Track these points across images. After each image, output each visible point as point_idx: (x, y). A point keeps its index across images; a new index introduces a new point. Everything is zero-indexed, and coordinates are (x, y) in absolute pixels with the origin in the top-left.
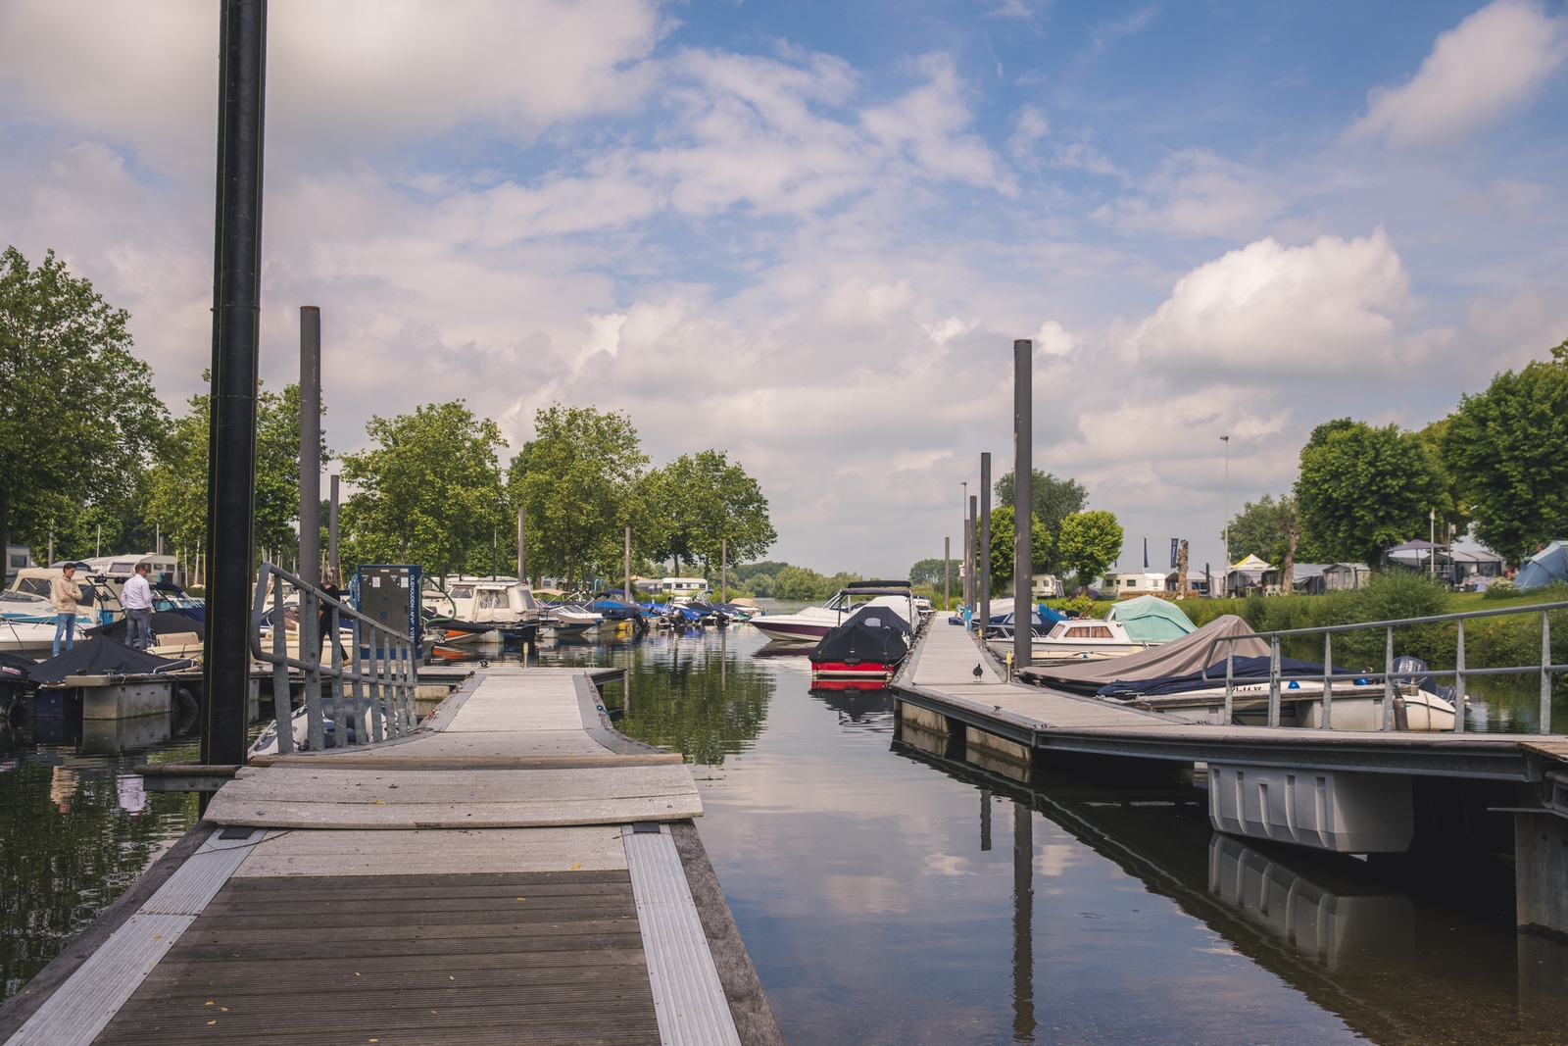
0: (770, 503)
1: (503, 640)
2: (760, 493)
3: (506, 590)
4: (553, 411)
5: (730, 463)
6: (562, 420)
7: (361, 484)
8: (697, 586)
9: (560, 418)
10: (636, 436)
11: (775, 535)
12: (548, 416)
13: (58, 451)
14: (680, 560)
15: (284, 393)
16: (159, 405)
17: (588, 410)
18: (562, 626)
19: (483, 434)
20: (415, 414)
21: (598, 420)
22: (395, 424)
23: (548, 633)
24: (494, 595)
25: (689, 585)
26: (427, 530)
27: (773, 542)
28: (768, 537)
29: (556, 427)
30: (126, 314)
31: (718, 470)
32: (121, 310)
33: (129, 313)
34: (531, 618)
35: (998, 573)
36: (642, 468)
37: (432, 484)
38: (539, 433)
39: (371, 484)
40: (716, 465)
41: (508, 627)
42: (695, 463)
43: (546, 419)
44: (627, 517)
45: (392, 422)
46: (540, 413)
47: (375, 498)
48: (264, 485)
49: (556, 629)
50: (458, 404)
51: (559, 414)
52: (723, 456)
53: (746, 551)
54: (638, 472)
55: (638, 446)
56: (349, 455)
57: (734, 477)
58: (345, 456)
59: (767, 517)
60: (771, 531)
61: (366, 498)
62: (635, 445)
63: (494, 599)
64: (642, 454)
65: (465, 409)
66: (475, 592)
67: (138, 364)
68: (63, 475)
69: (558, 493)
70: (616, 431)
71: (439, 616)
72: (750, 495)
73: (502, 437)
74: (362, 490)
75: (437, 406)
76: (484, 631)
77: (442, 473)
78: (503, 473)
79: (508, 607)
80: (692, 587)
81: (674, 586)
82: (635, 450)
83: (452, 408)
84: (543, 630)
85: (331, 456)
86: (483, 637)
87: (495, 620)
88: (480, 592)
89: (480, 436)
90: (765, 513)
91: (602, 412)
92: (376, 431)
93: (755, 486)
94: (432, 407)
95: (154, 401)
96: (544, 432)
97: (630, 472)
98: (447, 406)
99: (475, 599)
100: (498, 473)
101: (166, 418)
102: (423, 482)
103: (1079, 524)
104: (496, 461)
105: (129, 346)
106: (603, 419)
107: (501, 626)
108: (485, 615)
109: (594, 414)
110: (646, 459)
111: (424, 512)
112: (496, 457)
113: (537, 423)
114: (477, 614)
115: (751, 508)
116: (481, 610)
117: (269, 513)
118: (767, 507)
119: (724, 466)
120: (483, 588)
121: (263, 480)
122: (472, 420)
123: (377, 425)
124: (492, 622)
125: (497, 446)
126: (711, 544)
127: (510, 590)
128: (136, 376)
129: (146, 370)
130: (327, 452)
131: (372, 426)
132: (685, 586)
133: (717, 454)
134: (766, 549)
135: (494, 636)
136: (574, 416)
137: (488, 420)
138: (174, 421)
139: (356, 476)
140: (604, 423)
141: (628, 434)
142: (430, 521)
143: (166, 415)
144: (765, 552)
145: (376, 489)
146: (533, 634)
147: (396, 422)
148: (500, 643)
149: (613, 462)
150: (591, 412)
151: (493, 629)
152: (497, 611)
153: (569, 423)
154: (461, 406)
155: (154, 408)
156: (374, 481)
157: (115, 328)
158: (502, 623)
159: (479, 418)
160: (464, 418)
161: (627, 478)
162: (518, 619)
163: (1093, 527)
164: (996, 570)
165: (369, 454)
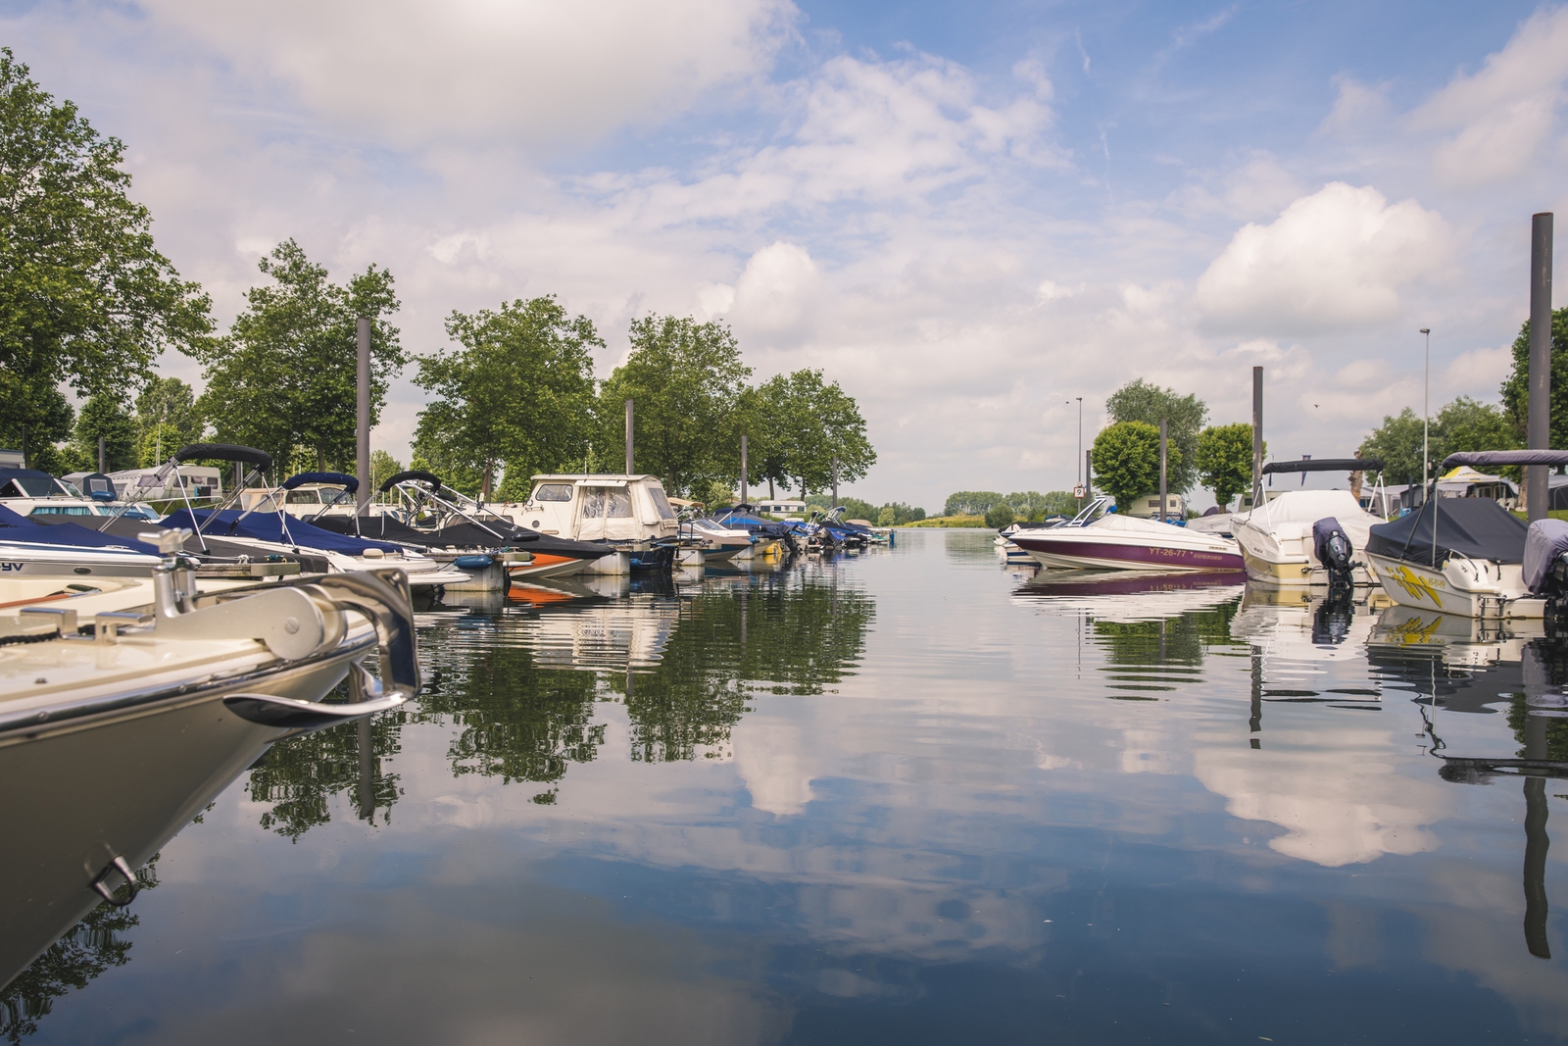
0: (868, 423)
1: (628, 570)
2: (858, 413)
3: (627, 486)
4: (648, 321)
5: (827, 383)
6: (659, 331)
7: (440, 392)
8: (796, 509)
9: (656, 329)
10: (738, 347)
11: (874, 456)
12: (644, 326)
13: (14, 314)
14: (775, 482)
15: (351, 285)
16: (164, 262)
17: (685, 320)
18: (712, 547)
19: (577, 332)
20: (499, 311)
21: (696, 330)
22: (477, 322)
23: (690, 558)
24: (607, 496)
25: (787, 507)
26: (515, 442)
27: (872, 463)
28: (867, 458)
29: (652, 337)
30: (119, 144)
31: (815, 390)
32: (112, 139)
33: (123, 144)
34: (668, 533)
35: (1124, 491)
36: (744, 381)
37: (521, 389)
38: (634, 345)
39: (452, 391)
40: (814, 384)
41: (637, 548)
42: (790, 382)
43: (641, 329)
44: (730, 433)
45: (474, 318)
46: (635, 323)
47: (457, 407)
48: (328, 389)
49: (703, 552)
50: (549, 299)
51: (655, 324)
52: (820, 375)
53: (844, 472)
54: (740, 385)
55: (739, 358)
56: (426, 357)
57: (832, 394)
58: (421, 357)
59: (865, 438)
60: (871, 452)
61: (447, 407)
62: (736, 357)
63: (607, 502)
64: (744, 366)
65: (556, 304)
66: (576, 491)
67: (132, 208)
68: (21, 345)
69: (656, 406)
70: (715, 341)
71: (520, 529)
72: (848, 416)
73: (598, 335)
74: (442, 398)
75: (525, 302)
76: (597, 555)
77: (531, 376)
78: (597, 384)
79: (630, 515)
80: (791, 509)
81: (772, 509)
82: (736, 362)
83: (541, 305)
84: (684, 554)
85: (406, 359)
86: (597, 565)
87: (609, 537)
88: (585, 490)
89: (574, 336)
90: (862, 434)
91: (700, 322)
92: (456, 329)
93: (853, 406)
94: (518, 304)
95: (156, 257)
96: (639, 343)
97: (732, 386)
98: (537, 300)
99: (576, 502)
100: (591, 383)
101: (172, 281)
102: (509, 388)
103: (1219, 438)
104: (592, 364)
105: (125, 187)
106: (703, 328)
107: (625, 548)
108: (592, 529)
109: (692, 325)
110: (748, 371)
111: (511, 422)
112: (591, 359)
113: (632, 334)
114: (580, 527)
115: (848, 428)
116: (585, 520)
117: (335, 422)
118: (865, 427)
119: (820, 385)
120: (588, 484)
121: (328, 384)
122: (564, 318)
123: (457, 322)
124: (604, 540)
125: (592, 346)
126: (809, 465)
127: (633, 488)
128: (131, 223)
129: (144, 216)
130: (402, 354)
131: (452, 323)
132: (783, 509)
133: (813, 372)
134: (865, 470)
135: (613, 563)
136: (671, 324)
137: (582, 317)
138: (184, 285)
139: (436, 381)
140: (703, 332)
141: (728, 345)
142: (517, 432)
143: (174, 276)
144: (864, 474)
145: (457, 396)
146: (670, 561)
147: (479, 319)
148: (624, 575)
149: (712, 374)
150: (688, 322)
151: (612, 552)
152: (611, 521)
153: (667, 332)
154: (551, 302)
155: (156, 266)
156: (455, 388)
157: (107, 164)
158: (627, 541)
159: (571, 315)
160: (555, 314)
161: (728, 393)
162: (648, 534)
163: (1236, 441)
164: (1122, 488)
165: (449, 354)
